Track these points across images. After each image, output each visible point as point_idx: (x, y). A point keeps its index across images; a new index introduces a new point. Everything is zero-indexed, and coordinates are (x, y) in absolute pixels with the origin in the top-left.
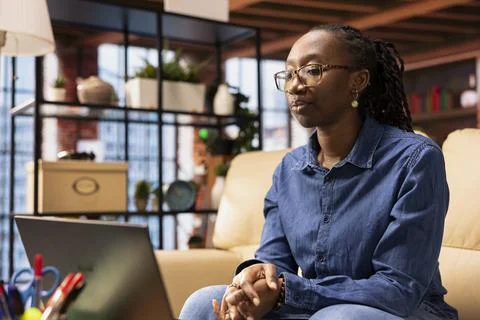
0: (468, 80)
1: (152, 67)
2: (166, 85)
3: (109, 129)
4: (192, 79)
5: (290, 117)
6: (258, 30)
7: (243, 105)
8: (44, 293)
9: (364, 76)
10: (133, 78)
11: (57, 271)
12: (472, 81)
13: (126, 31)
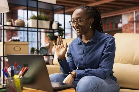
0: (120, 21)
1: (35, 16)
2: (39, 21)
3: (21, 33)
4: (46, 20)
5: (72, 30)
6: (64, 6)
7: (60, 27)
8: (17, 72)
9: (92, 20)
10: (30, 19)
11: (20, 67)
12: (121, 21)
13: (27, 6)
